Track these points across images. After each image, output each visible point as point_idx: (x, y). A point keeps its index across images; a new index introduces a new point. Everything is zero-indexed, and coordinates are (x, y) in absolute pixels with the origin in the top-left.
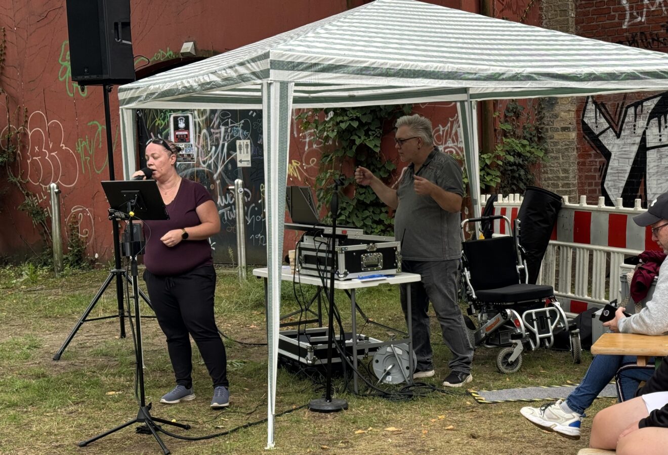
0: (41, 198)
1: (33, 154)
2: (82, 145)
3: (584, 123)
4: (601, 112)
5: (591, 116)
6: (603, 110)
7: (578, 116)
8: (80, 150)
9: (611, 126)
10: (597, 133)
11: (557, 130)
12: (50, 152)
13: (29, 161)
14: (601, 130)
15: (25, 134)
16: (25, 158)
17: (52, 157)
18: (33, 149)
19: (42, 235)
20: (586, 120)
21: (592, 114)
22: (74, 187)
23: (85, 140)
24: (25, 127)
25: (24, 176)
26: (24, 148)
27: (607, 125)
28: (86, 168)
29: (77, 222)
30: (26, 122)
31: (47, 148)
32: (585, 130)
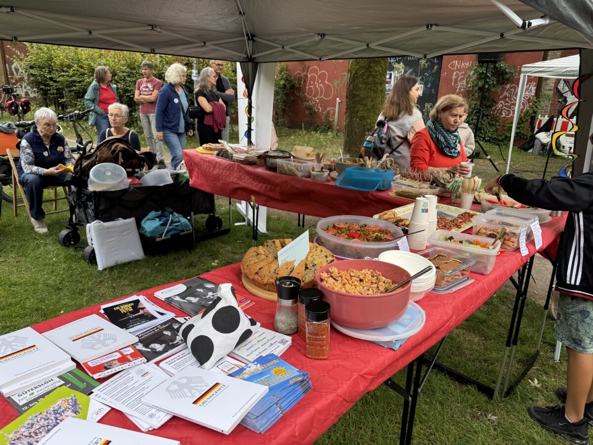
0: (312, 102)
1: (310, 84)
2: (336, 83)
3: (557, 88)
4: (566, 84)
5: (561, 86)
6: (567, 84)
7: (555, 85)
8: (335, 84)
9: (570, 90)
10: (562, 92)
11: (546, 90)
12: (319, 84)
13: (307, 87)
14: (565, 91)
15: (306, 76)
16: (305, 86)
17: (320, 87)
18: (310, 82)
19: (311, 118)
20: (558, 87)
21: (562, 85)
22: (330, 100)
23: (338, 80)
24: (307, 73)
25: (304, 93)
26: (305, 81)
27: (568, 90)
28: (337, 92)
29: (329, 114)
30: (308, 71)
31: (318, 82)
32: (558, 91)
